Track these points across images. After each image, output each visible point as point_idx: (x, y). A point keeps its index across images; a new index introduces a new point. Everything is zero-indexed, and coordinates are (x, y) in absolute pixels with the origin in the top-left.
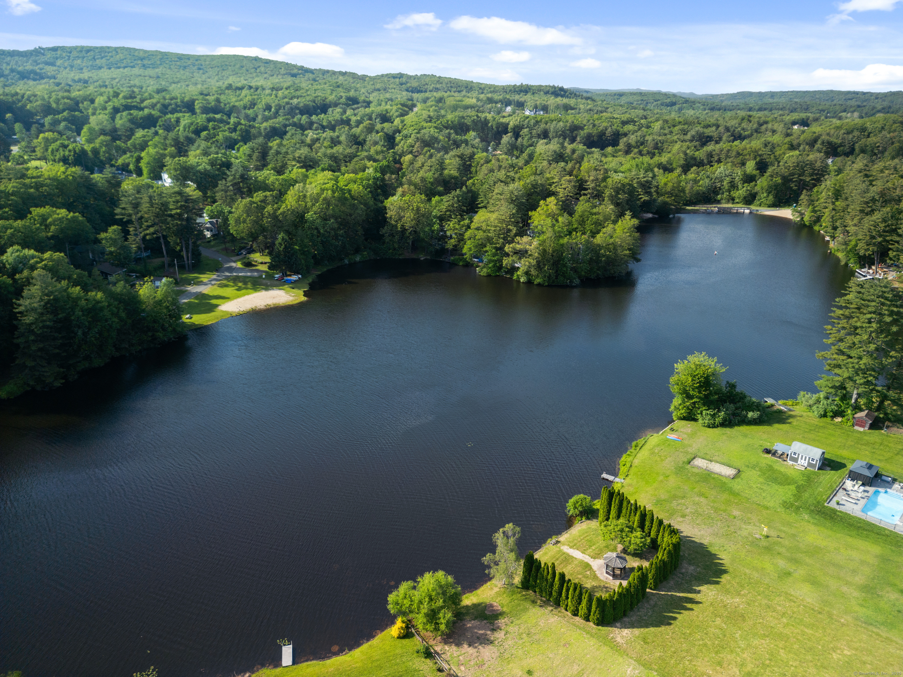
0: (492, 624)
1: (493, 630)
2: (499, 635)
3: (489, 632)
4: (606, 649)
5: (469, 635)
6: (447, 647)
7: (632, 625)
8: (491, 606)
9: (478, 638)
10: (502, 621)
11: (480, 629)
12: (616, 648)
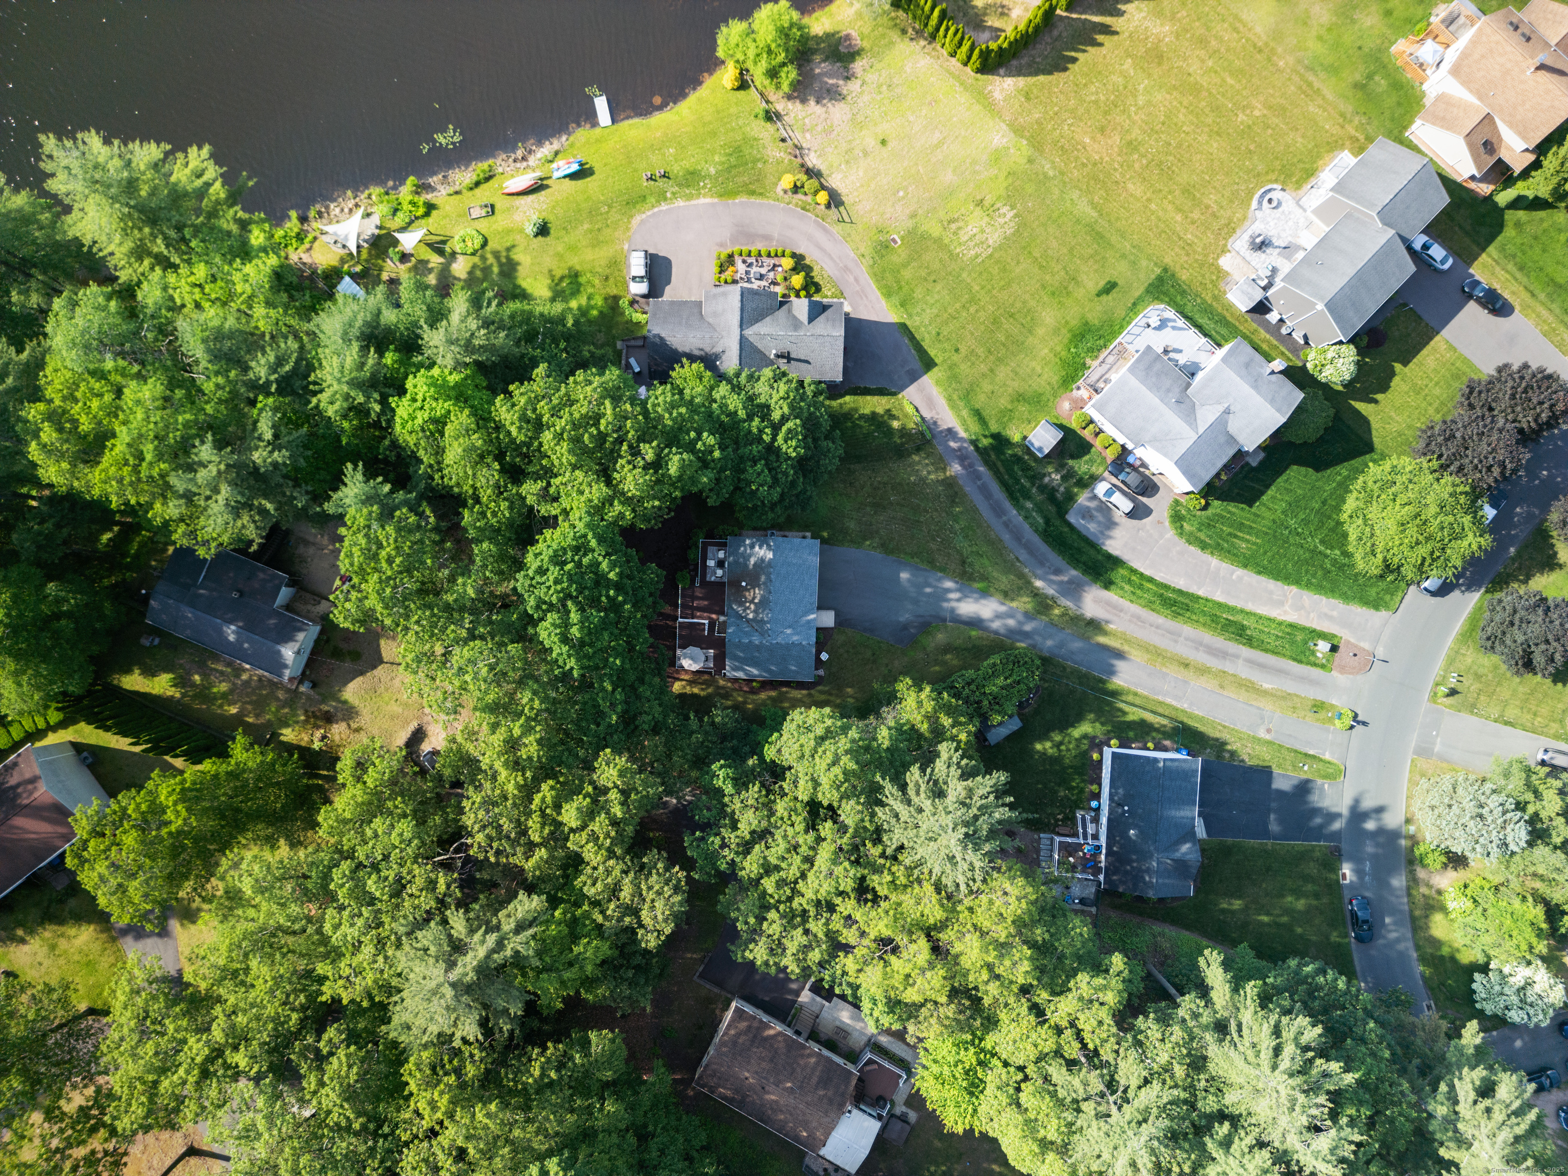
0: (846, 68)
1: (848, 78)
2: (853, 87)
3: (841, 82)
4: (978, 108)
5: (816, 86)
6: (790, 105)
7: (1019, 73)
8: (848, 37)
9: (828, 91)
10: (858, 66)
11: (831, 76)
12: (990, 106)
